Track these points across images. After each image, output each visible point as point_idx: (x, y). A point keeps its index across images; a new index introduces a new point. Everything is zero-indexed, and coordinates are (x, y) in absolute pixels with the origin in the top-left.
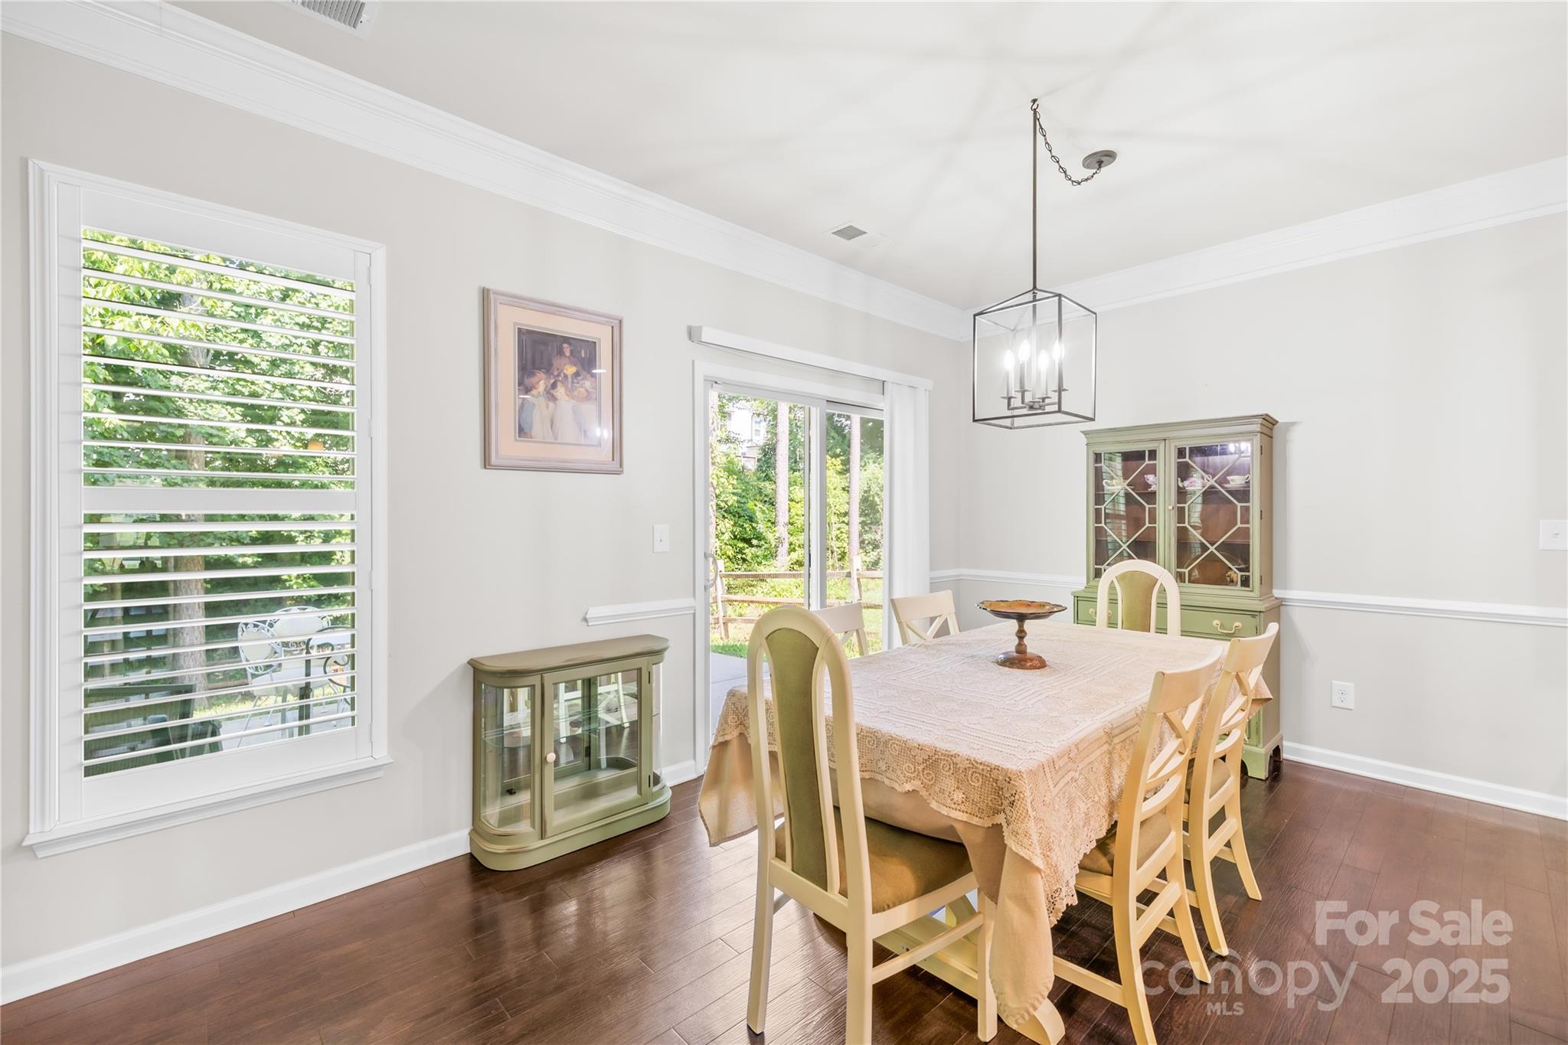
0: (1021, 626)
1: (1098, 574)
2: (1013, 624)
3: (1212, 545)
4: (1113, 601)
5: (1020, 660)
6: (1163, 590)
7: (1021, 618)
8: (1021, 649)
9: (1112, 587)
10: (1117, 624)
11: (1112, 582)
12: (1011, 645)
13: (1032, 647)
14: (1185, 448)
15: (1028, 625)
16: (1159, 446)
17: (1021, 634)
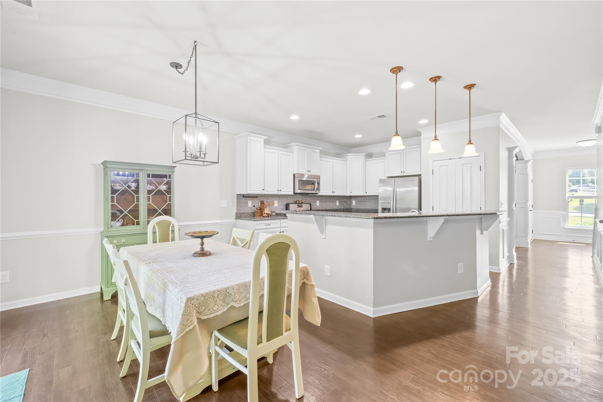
0: (202, 241)
1: (148, 222)
2: (199, 240)
3: (160, 209)
4: (154, 233)
5: (203, 253)
6: (173, 226)
7: (202, 238)
8: (202, 249)
9: (154, 228)
10: (156, 242)
11: (154, 225)
12: (198, 249)
13: (206, 248)
14: (150, 174)
15: (205, 240)
16: (140, 172)
17: (202, 244)
